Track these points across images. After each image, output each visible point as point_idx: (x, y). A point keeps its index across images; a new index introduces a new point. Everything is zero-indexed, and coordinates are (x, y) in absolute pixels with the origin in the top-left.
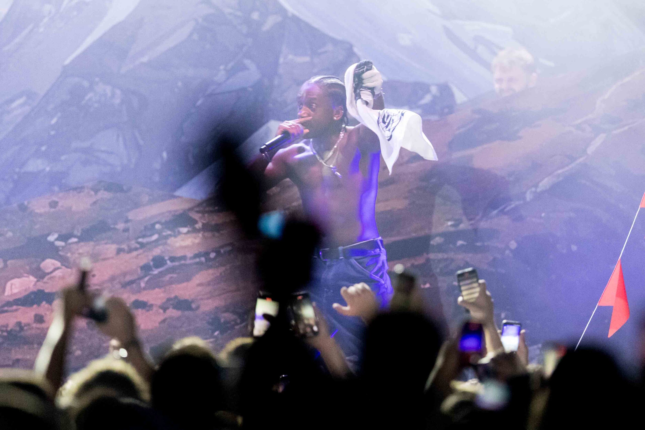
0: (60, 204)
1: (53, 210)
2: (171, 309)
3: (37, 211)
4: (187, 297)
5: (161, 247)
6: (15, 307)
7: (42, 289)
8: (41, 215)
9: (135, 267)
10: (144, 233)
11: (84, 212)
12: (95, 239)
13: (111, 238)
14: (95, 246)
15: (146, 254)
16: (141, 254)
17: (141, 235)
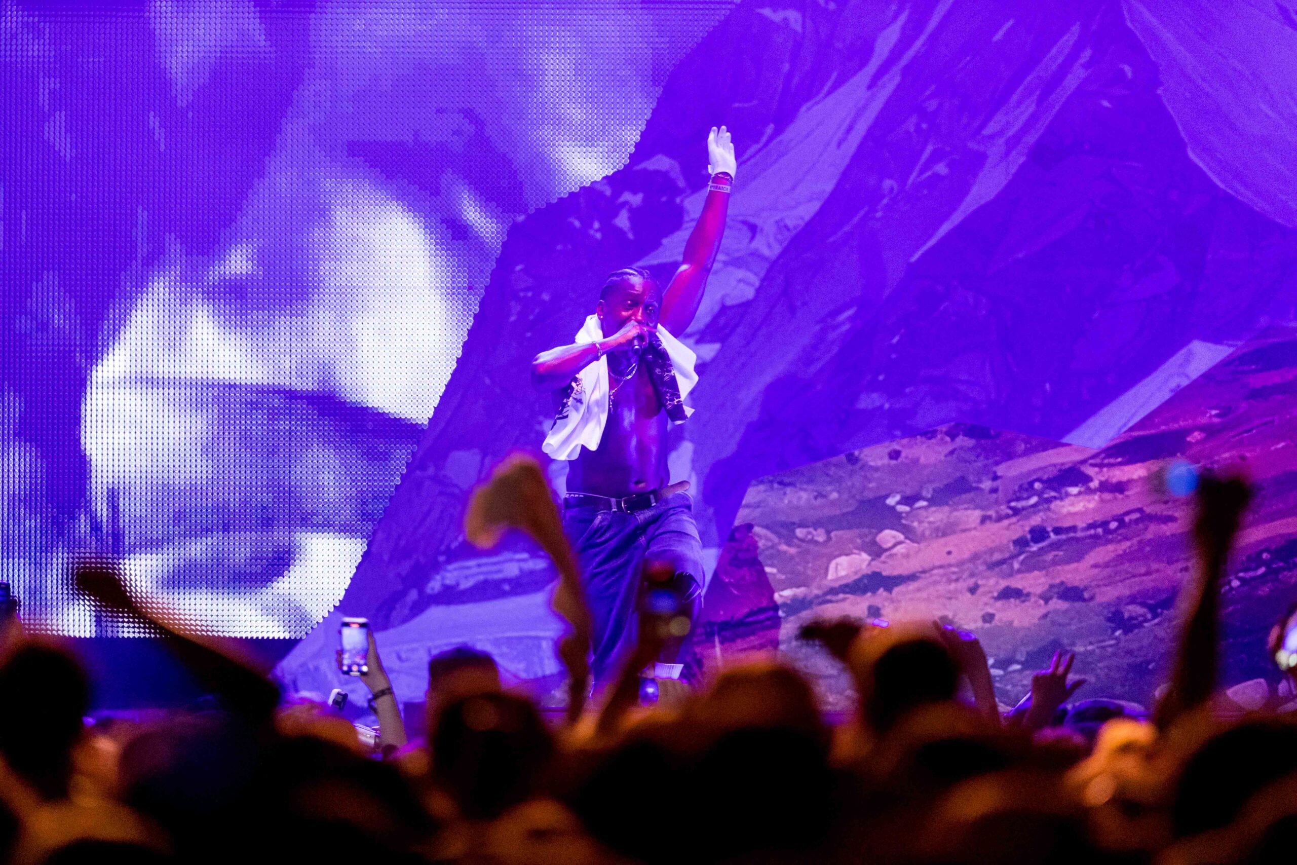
0: (903, 454)
1: (893, 462)
2: (1055, 600)
3: (872, 464)
4: (1076, 584)
5: (1041, 514)
6: (841, 596)
7: (878, 570)
8: (877, 469)
9: (1005, 542)
10: (1018, 494)
11: (935, 465)
12: (951, 503)
13: (972, 501)
14: (951, 512)
15: (1020, 523)
16: (1014, 524)
17: (1014, 497)
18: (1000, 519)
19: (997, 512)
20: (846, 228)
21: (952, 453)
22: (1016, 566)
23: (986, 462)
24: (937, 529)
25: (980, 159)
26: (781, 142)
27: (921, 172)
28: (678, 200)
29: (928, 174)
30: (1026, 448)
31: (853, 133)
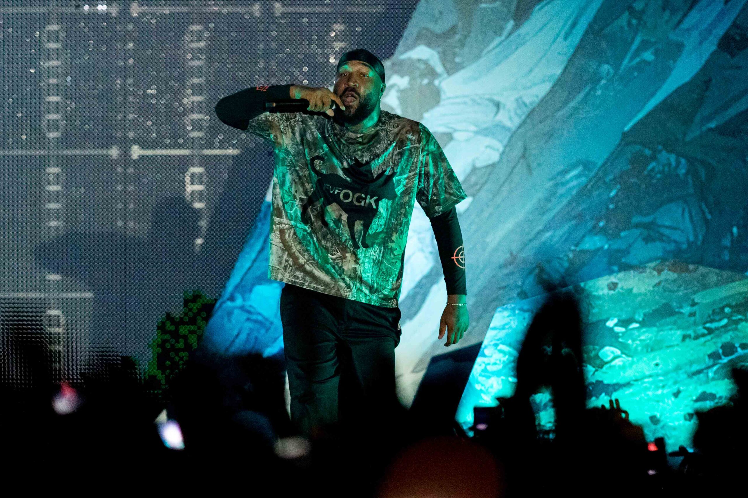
0: (619, 286)
1: (612, 292)
3: (595, 293)
5: (731, 333)
7: (600, 379)
8: (600, 298)
9: (701, 355)
10: (712, 317)
11: (645, 295)
12: (658, 324)
13: (675, 323)
14: (659, 331)
15: (714, 340)
16: (708, 341)
17: (708, 319)
18: (697, 337)
19: (695, 331)
20: (572, 104)
21: (658, 284)
22: (711, 375)
23: (685, 291)
24: (647, 346)
25: (679, 47)
26: (519, 35)
27: (632, 59)
28: (436, 82)
29: (638, 60)
30: (717, 280)
31: (577, 28)
